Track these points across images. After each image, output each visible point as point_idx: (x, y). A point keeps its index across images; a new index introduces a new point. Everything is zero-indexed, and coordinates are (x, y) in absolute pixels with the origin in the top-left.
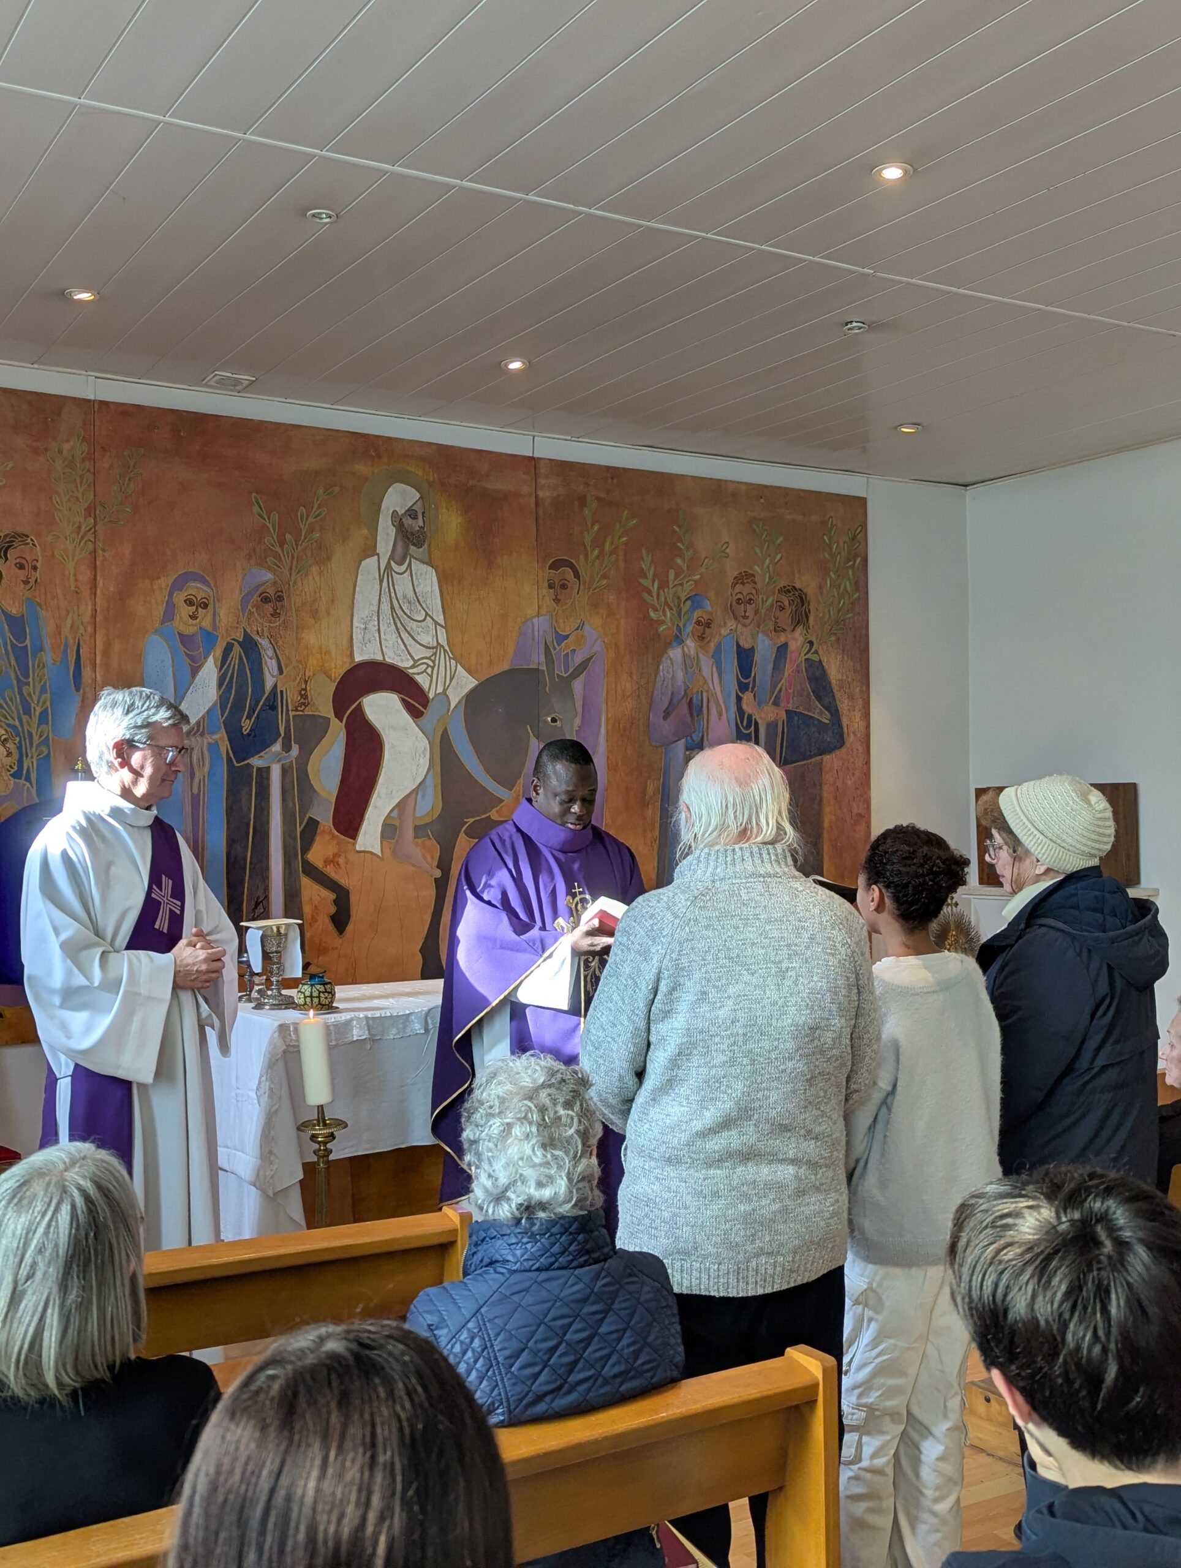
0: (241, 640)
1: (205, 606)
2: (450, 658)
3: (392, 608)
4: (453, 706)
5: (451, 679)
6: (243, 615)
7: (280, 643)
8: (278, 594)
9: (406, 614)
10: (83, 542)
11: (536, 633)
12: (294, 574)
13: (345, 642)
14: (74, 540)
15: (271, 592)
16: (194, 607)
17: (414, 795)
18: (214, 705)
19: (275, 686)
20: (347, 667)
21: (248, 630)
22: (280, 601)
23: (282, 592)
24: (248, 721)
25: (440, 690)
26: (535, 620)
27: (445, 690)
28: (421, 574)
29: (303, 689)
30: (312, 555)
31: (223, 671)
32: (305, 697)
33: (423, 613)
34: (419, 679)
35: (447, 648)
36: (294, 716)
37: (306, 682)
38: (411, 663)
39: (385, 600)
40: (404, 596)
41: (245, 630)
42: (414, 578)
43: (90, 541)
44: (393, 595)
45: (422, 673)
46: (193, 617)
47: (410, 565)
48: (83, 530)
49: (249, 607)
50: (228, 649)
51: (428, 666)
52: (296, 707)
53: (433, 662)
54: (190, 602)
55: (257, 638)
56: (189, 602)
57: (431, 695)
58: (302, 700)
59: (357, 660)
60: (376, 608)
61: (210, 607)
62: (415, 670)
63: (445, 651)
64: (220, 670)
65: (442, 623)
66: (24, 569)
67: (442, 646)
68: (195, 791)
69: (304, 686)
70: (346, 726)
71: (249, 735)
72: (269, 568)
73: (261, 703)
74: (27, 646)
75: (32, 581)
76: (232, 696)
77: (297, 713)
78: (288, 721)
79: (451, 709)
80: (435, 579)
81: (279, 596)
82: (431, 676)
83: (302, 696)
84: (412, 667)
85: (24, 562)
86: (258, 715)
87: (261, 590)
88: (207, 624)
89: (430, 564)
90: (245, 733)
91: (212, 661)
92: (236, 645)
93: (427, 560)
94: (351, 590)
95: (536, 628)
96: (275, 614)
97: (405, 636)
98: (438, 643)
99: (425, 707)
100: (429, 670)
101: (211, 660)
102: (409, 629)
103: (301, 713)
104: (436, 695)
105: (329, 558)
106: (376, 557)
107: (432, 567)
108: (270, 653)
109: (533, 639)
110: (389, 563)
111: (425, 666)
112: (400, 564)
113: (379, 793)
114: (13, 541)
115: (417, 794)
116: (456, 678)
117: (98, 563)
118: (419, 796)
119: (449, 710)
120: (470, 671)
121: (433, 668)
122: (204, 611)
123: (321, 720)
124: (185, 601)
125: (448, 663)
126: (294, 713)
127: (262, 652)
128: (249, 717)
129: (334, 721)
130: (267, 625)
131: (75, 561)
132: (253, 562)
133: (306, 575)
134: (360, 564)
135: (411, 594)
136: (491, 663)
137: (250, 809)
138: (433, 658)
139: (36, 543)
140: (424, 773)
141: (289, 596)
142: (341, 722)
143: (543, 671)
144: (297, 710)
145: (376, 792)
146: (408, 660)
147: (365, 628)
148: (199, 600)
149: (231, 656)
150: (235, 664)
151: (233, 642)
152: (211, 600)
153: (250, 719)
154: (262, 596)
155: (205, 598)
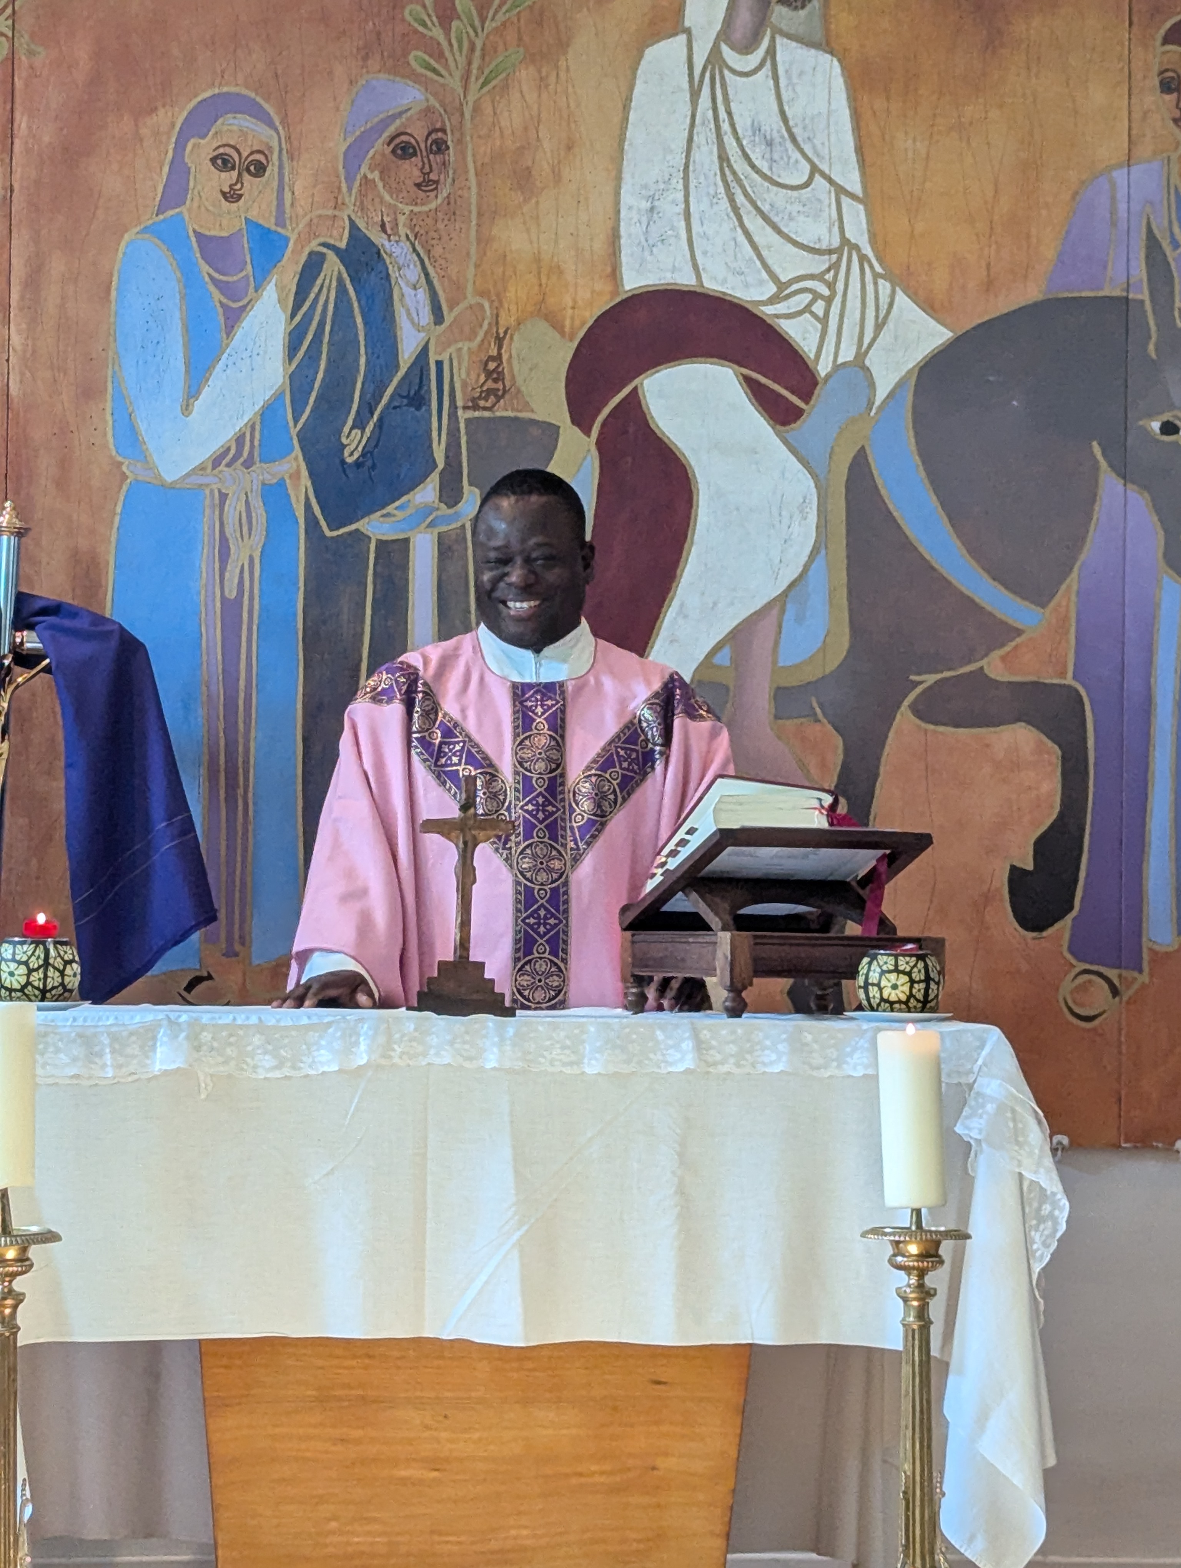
0: (343, 245)
1: (259, 169)
2: (876, 276)
3: (723, 158)
4: (881, 394)
5: (879, 327)
6: (350, 189)
7: (437, 251)
8: (434, 136)
9: (758, 171)
11: (1122, 207)
12: (474, 86)
13: (599, 246)
15: (419, 132)
16: (235, 174)
17: (775, 612)
18: (278, 397)
19: (424, 352)
20: (604, 304)
21: (361, 224)
22: (439, 151)
23: (444, 131)
24: (357, 432)
25: (847, 354)
26: (1120, 176)
27: (861, 356)
28: (801, 74)
29: (491, 358)
30: (520, 39)
31: (298, 318)
32: (496, 375)
33: (807, 168)
34: (791, 329)
35: (868, 251)
36: (468, 421)
37: (500, 341)
38: (773, 289)
39: (704, 137)
40: (756, 129)
41: (352, 223)
42: (783, 82)
43: (3, 35)
44: (726, 127)
45: (800, 313)
46: (232, 196)
47: (771, 52)
49: (364, 169)
50: (312, 267)
51: (817, 296)
52: (473, 400)
53: (831, 286)
54: (225, 162)
55: (381, 240)
56: (222, 162)
57: (823, 369)
58: (490, 384)
59: (627, 287)
60: (680, 160)
61: (272, 170)
62: (780, 308)
63: (863, 258)
64: (293, 316)
65: (857, 189)
67: (857, 247)
68: (231, 594)
69: (495, 353)
70: (599, 443)
71: (358, 464)
72: (416, 78)
73: (390, 391)
76: (320, 376)
77: (477, 414)
78: (454, 434)
79: (878, 403)
80: (839, 83)
81: (435, 142)
82: (824, 321)
83: (489, 374)
84: (772, 300)
86: (381, 419)
87: (392, 130)
88: (262, 210)
89: (826, 45)
90: (350, 460)
91: (275, 296)
92: (331, 255)
93: (818, 36)
94: (617, 119)
95: (1121, 194)
96: (427, 184)
97: (754, 223)
98: (845, 241)
99: (807, 397)
100: (819, 308)
101: (270, 293)
102: (766, 208)
103: (487, 414)
104: (837, 367)
105: (563, 45)
106: (682, 38)
107: (832, 53)
108: (413, 273)
109: (1114, 224)
110: (715, 51)
111: (808, 297)
112: (746, 49)
113: (682, 605)
115: (783, 611)
116: (891, 324)
117: (18, 81)
118: (789, 615)
119: (870, 404)
120: (930, 306)
121: (829, 301)
122: (258, 181)
123: (535, 432)
124: (213, 160)
125: (870, 288)
126: (470, 414)
127: (394, 273)
128: (360, 424)
129: (570, 434)
130: (407, 209)
132: (374, 63)
133: (505, 87)
134: (640, 56)
135: (772, 124)
136: (989, 286)
138: (829, 277)
140: (804, 558)
141: (460, 142)
142: (587, 432)
143: (1142, 302)
144: (476, 407)
145: (676, 603)
146: (761, 283)
147: (652, 209)
148: (245, 154)
149: (319, 282)
150: (328, 297)
151: (324, 250)
152: (275, 156)
153: (363, 430)
154: (397, 141)
155: (259, 152)
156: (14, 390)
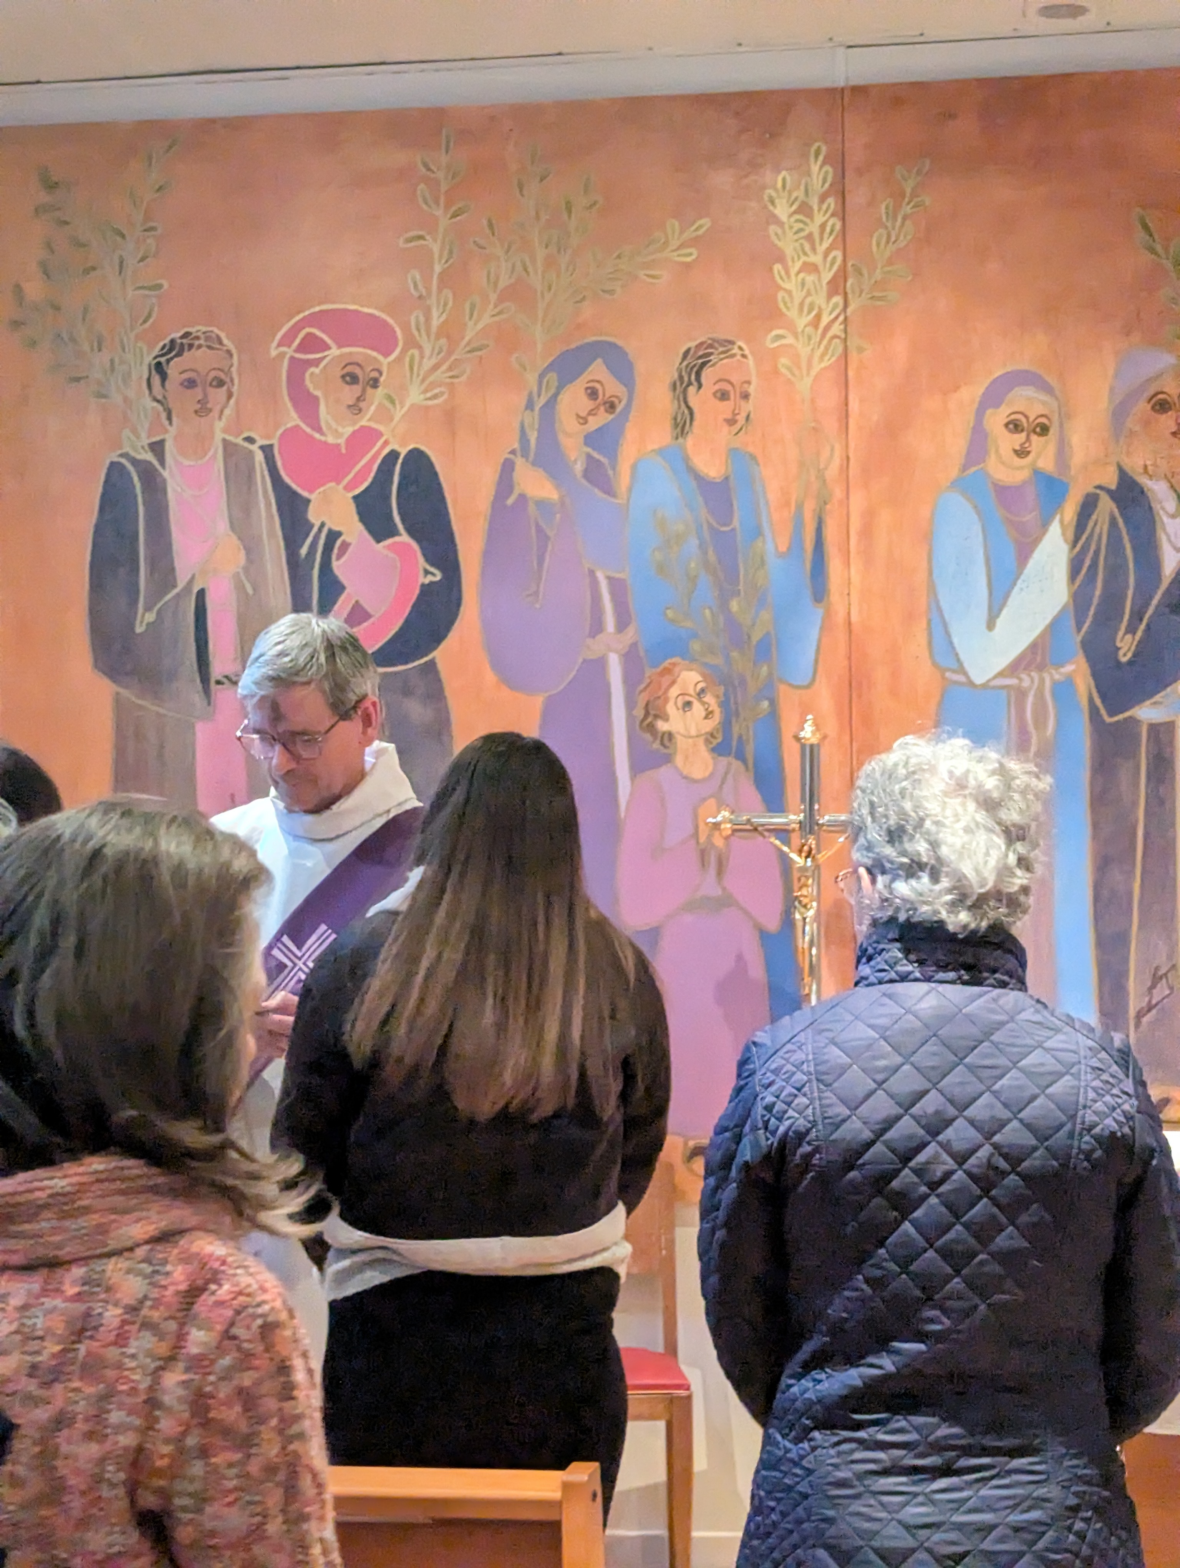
0: (1113, 487)
6: (1117, 439)
10: (825, 342)
14: (810, 338)
15: (1173, 390)
16: (1024, 435)
18: (1064, 610)
21: (1127, 468)
24: (1129, 637)
31: (1078, 547)
41: (1120, 469)
43: (835, 337)
46: (1022, 453)
48: (825, 320)
49: (1129, 424)
50: (1088, 505)
54: (1016, 426)
55: (1144, 481)
56: (1014, 426)
61: (1053, 431)
64: (1074, 546)
66: (728, 399)
71: (1130, 663)
72: (1169, 346)
73: (1155, 602)
74: (733, 530)
75: (741, 419)
76: (1098, 593)
85: (728, 387)
86: (1148, 625)
87: (1150, 391)
88: (1046, 462)
90: (1124, 660)
91: (1058, 531)
92: (1105, 497)
101: (1055, 530)
108: (1171, 506)
114: (711, 354)
117: (851, 373)
122: (1042, 439)
124: (1007, 425)
127: (1156, 506)
128: (1131, 629)
130: (1165, 453)
131: (813, 373)
132: (1136, 337)
137: (1135, 804)
139: (747, 352)
148: (1031, 420)
149: (1094, 517)
150: (1101, 529)
151: (1098, 491)
152: (1055, 418)
153: (1134, 634)
154: (1154, 400)
155: (1042, 416)
156: (854, 618)
